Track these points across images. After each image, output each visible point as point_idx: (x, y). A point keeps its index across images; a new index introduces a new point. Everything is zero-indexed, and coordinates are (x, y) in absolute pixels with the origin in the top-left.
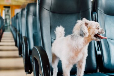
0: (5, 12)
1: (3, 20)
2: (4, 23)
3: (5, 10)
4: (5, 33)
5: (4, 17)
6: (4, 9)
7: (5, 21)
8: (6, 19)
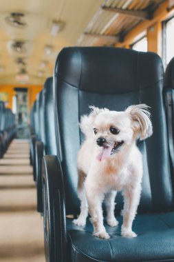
0: (17, 100)
1: (13, 115)
2: (16, 122)
3: (17, 96)
4: (15, 141)
6: (15, 93)
7: (17, 117)
8: (20, 115)
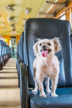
1: (10, 48)
2: (11, 51)
3: (11, 40)
4: (11, 59)
5: (10, 46)
6: (10, 39)
7: (11, 49)
